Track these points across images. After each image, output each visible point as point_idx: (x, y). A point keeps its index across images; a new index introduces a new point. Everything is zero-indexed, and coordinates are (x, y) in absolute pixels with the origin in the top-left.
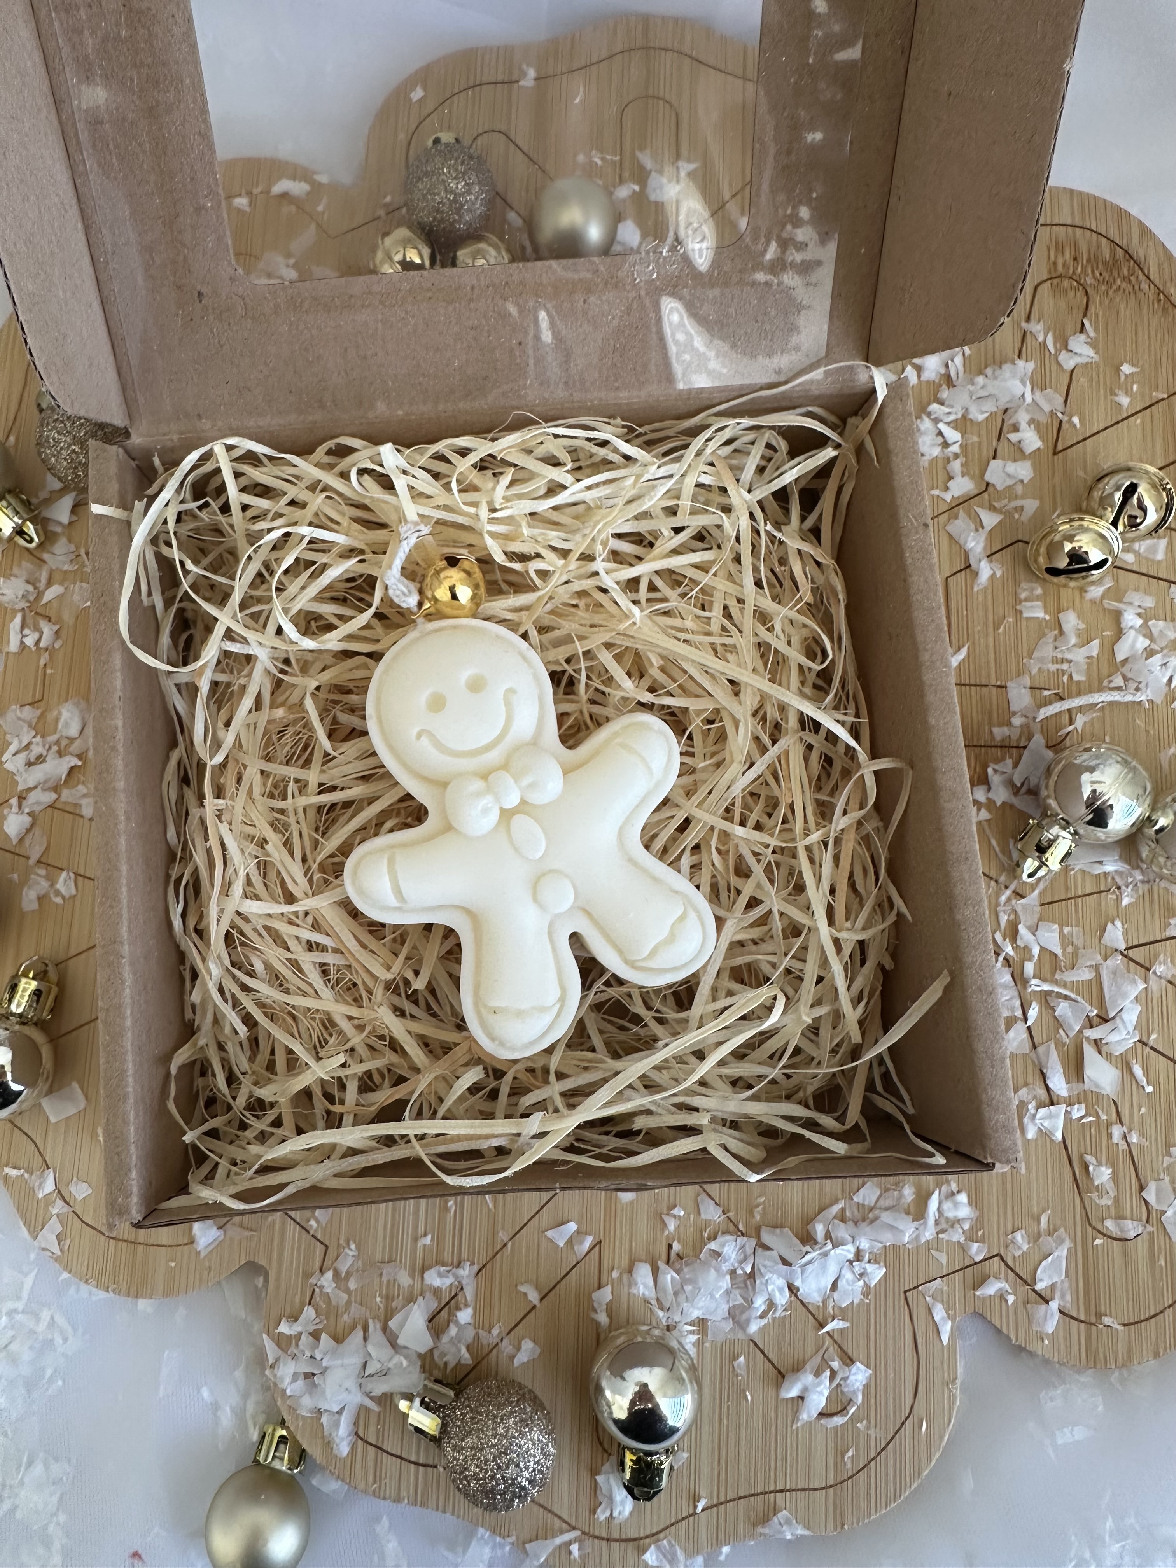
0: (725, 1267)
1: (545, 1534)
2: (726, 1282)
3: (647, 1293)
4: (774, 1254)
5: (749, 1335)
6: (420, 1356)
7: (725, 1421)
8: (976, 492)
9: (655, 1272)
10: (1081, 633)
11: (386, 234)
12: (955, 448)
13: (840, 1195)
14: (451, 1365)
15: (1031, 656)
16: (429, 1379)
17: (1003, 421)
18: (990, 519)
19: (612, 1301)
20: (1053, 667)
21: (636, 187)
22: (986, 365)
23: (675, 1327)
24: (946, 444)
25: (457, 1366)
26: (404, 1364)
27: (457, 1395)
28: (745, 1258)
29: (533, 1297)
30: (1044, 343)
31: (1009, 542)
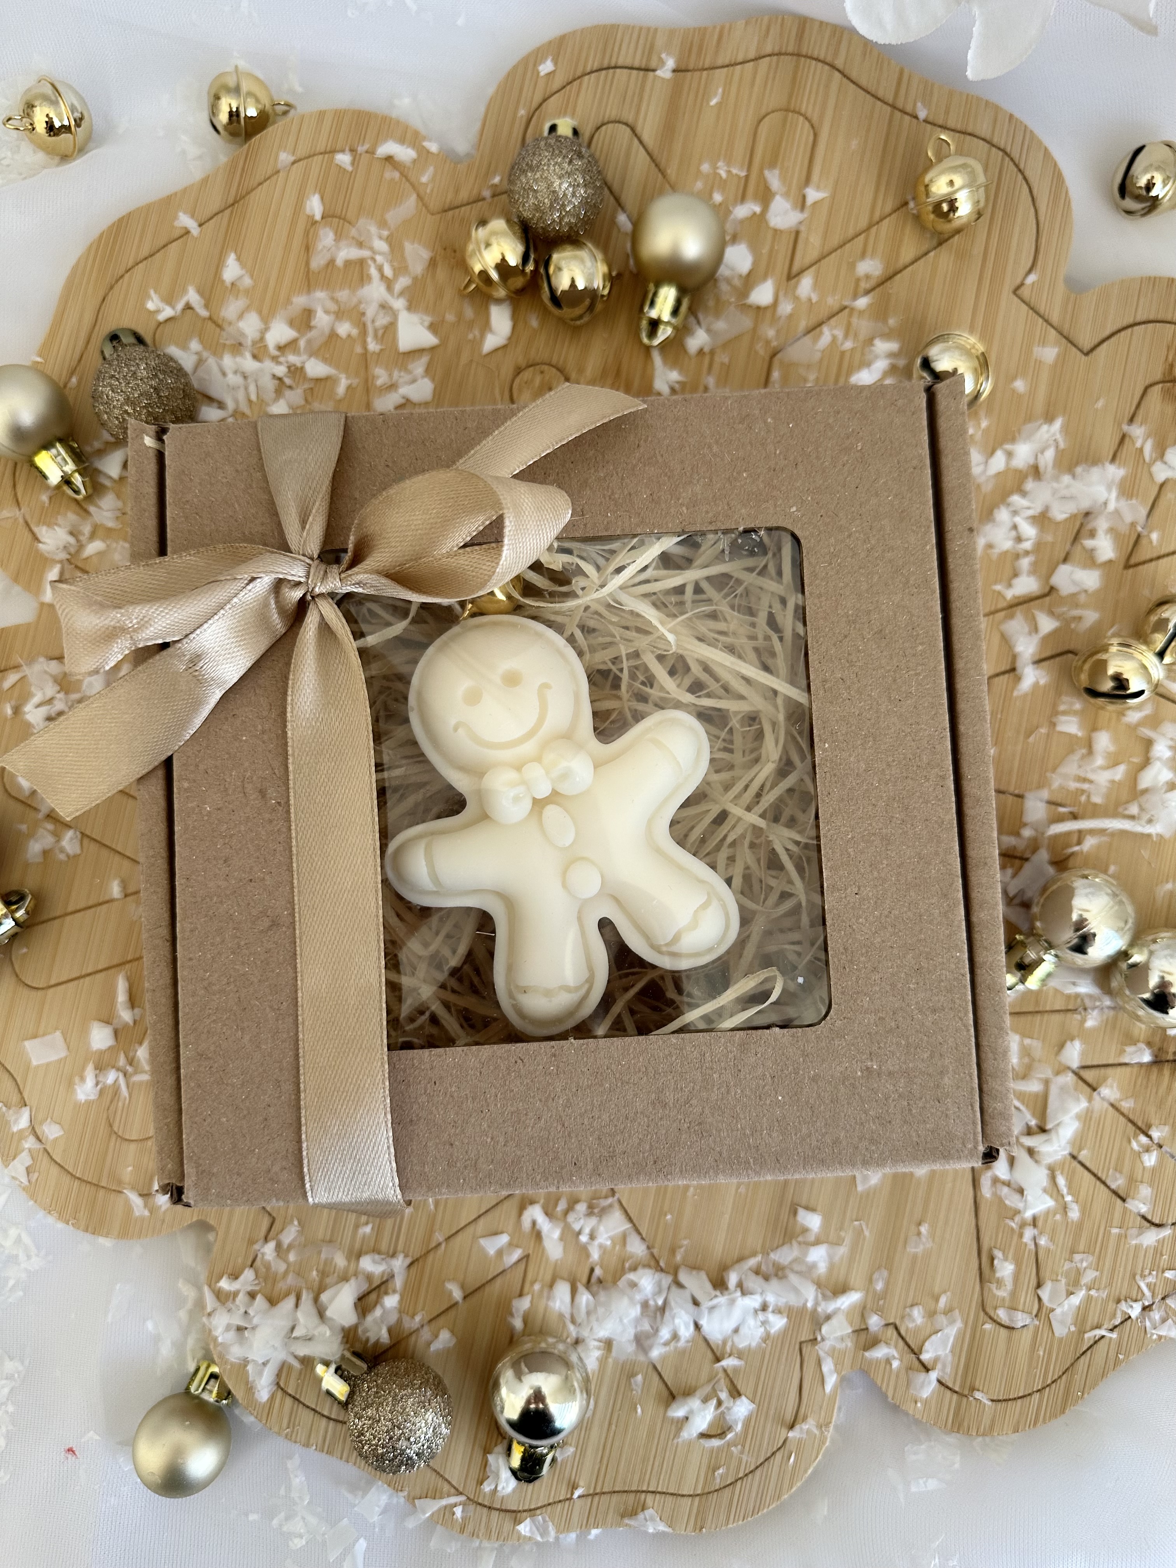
0: (638, 1297)
1: (435, 1495)
2: (636, 1311)
3: (563, 1307)
4: (686, 1294)
5: (649, 1358)
6: (343, 1329)
7: (613, 1427)
8: (1038, 593)
9: (574, 1292)
10: (1108, 756)
11: (483, 223)
12: (1027, 545)
13: (759, 1249)
14: (372, 1340)
15: (1054, 769)
16: (348, 1350)
17: (1082, 525)
18: (1047, 624)
19: (529, 1309)
20: (1073, 785)
21: (758, 209)
22: (1077, 464)
23: (583, 1340)
24: (1019, 539)
25: (377, 1343)
26: (328, 1333)
27: (370, 1369)
28: (659, 1292)
29: (457, 1294)
30: (1141, 450)
31: (1059, 651)
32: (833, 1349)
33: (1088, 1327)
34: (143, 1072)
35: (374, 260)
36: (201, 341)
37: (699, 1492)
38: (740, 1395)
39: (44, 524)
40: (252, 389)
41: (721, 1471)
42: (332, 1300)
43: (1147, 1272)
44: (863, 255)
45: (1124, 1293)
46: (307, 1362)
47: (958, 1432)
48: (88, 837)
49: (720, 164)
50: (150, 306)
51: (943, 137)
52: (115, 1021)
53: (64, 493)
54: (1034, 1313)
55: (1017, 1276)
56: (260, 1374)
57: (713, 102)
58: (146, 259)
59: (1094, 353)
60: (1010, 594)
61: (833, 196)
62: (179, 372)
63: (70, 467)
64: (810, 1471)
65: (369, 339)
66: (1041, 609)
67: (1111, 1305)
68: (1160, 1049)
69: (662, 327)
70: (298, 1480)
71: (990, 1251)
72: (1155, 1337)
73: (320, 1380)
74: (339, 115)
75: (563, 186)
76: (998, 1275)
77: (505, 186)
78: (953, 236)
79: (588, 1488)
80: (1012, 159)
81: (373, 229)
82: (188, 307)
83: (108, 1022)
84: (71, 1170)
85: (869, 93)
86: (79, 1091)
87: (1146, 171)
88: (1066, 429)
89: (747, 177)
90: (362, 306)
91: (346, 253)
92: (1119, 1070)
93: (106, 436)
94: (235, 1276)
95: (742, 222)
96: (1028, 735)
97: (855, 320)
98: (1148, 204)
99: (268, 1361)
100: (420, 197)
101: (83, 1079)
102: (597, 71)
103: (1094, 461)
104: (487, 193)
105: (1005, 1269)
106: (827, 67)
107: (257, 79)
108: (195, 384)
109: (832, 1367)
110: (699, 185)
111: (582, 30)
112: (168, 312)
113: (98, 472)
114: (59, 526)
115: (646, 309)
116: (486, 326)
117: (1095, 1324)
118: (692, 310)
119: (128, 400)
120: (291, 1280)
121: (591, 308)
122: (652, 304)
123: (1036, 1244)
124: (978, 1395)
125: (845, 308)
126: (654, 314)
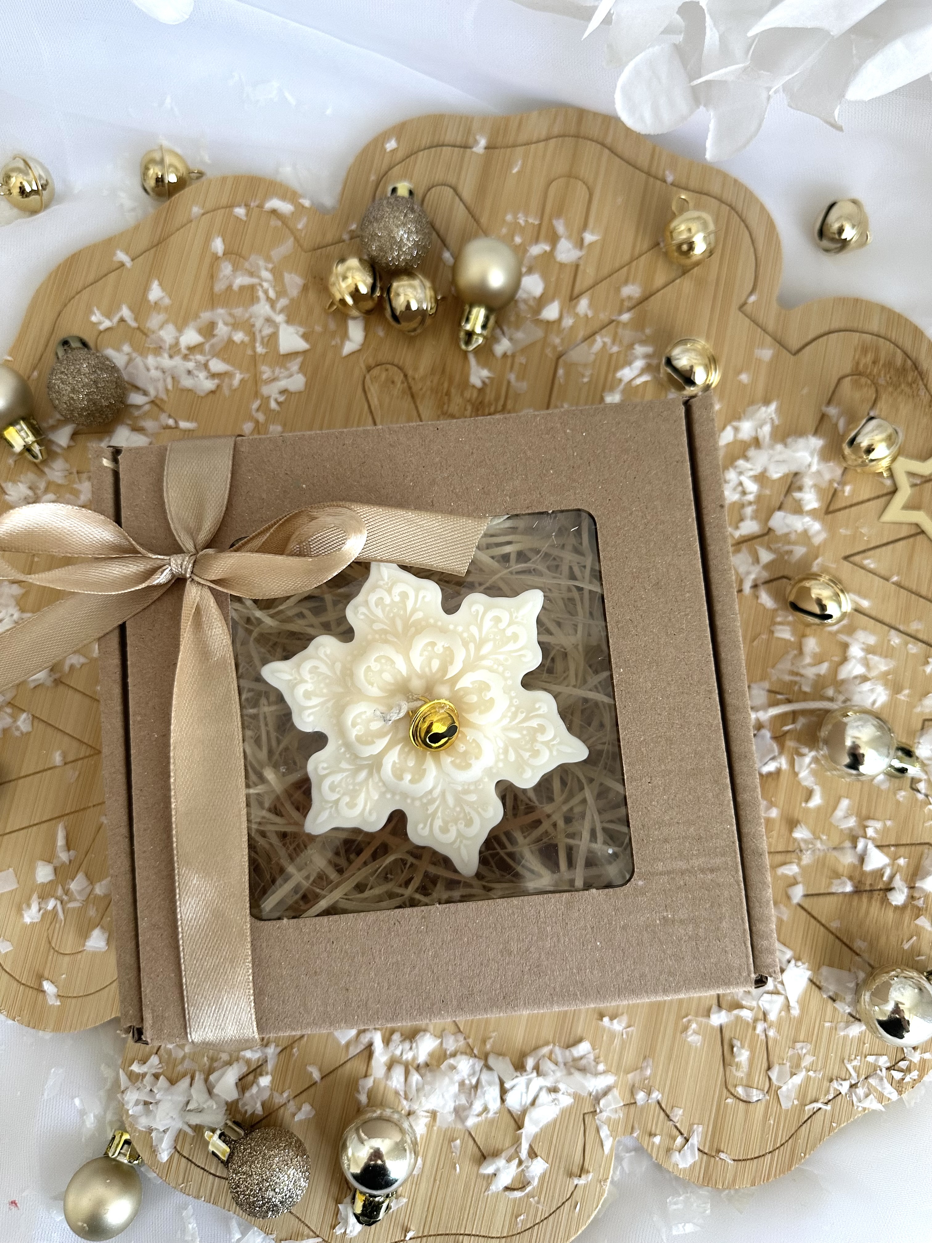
0: (457, 1078)
1: (298, 1237)
2: (455, 1088)
3: (398, 1086)
4: (494, 1075)
5: (465, 1126)
6: (227, 1103)
7: (438, 1182)
8: (759, 533)
9: (407, 1073)
10: (815, 655)
11: (342, 260)
12: (751, 498)
13: (551, 1040)
14: (249, 1113)
15: (773, 667)
16: (230, 1120)
17: (792, 483)
18: (766, 556)
19: (373, 1087)
20: (787, 678)
21: (547, 248)
22: (788, 435)
23: (414, 1112)
24: (744, 493)
25: (253, 1114)
26: (215, 1107)
27: (246, 1135)
28: (474, 1074)
29: (316, 1075)
30: (836, 425)
31: (776, 576)
32: (609, 1119)
33: (808, 1101)
34: (75, 900)
35: (262, 286)
36: (132, 345)
37: (505, 1235)
38: (536, 1156)
39: (10, 480)
40: (169, 381)
41: (522, 1217)
42: (218, 1079)
43: (853, 1056)
44: (626, 282)
45: (835, 1074)
46: (198, 1129)
47: (708, 1186)
48: (37, 718)
49: (520, 215)
50: (94, 319)
51: (683, 197)
52: (55, 861)
53: (25, 458)
54: (766, 1090)
55: (751, 1060)
56: (161, 1140)
57: (515, 170)
58: (92, 284)
59: (800, 354)
60: (737, 534)
61: (604, 240)
62: (114, 369)
63: (31, 439)
64: (592, 1218)
65: (258, 345)
66: (762, 545)
67: (826, 1084)
68: (859, 882)
69: (475, 337)
70: (190, 1226)
71: (731, 1041)
72: (860, 1109)
73: (207, 1143)
74: (237, 179)
75: (401, 233)
76: (737, 1060)
77: (359, 233)
78: (693, 268)
79: (418, 1232)
80: (737, 213)
81: (261, 263)
82: (122, 320)
83: (49, 862)
84: (17, 978)
85: (630, 164)
86: (25, 915)
87: (838, 219)
88: (779, 410)
89: (540, 225)
90: (252, 320)
91: (241, 280)
92: (829, 899)
93: (58, 416)
94: (144, 1061)
95: (536, 258)
96: (753, 640)
97: (620, 331)
98: (839, 245)
99: (168, 1129)
100: (296, 240)
101: (29, 906)
102: (430, 148)
103: (800, 433)
104: (346, 237)
105: (743, 1056)
106: (599, 146)
107: (176, 155)
108: (126, 377)
109: (609, 1133)
110: (504, 231)
111: (419, 118)
112: (107, 324)
113: (52, 442)
114: (21, 482)
115: (463, 324)
116: (345, 336)
117: (813, 1099)
118: (498, 324)
119: (73, 390)
120: (187, 1064)
121: (423, 322)
122: (468, 320)
123: (766, 1036)
124: (722, 1156)
125: (612, 321)
126: (468, 327)
